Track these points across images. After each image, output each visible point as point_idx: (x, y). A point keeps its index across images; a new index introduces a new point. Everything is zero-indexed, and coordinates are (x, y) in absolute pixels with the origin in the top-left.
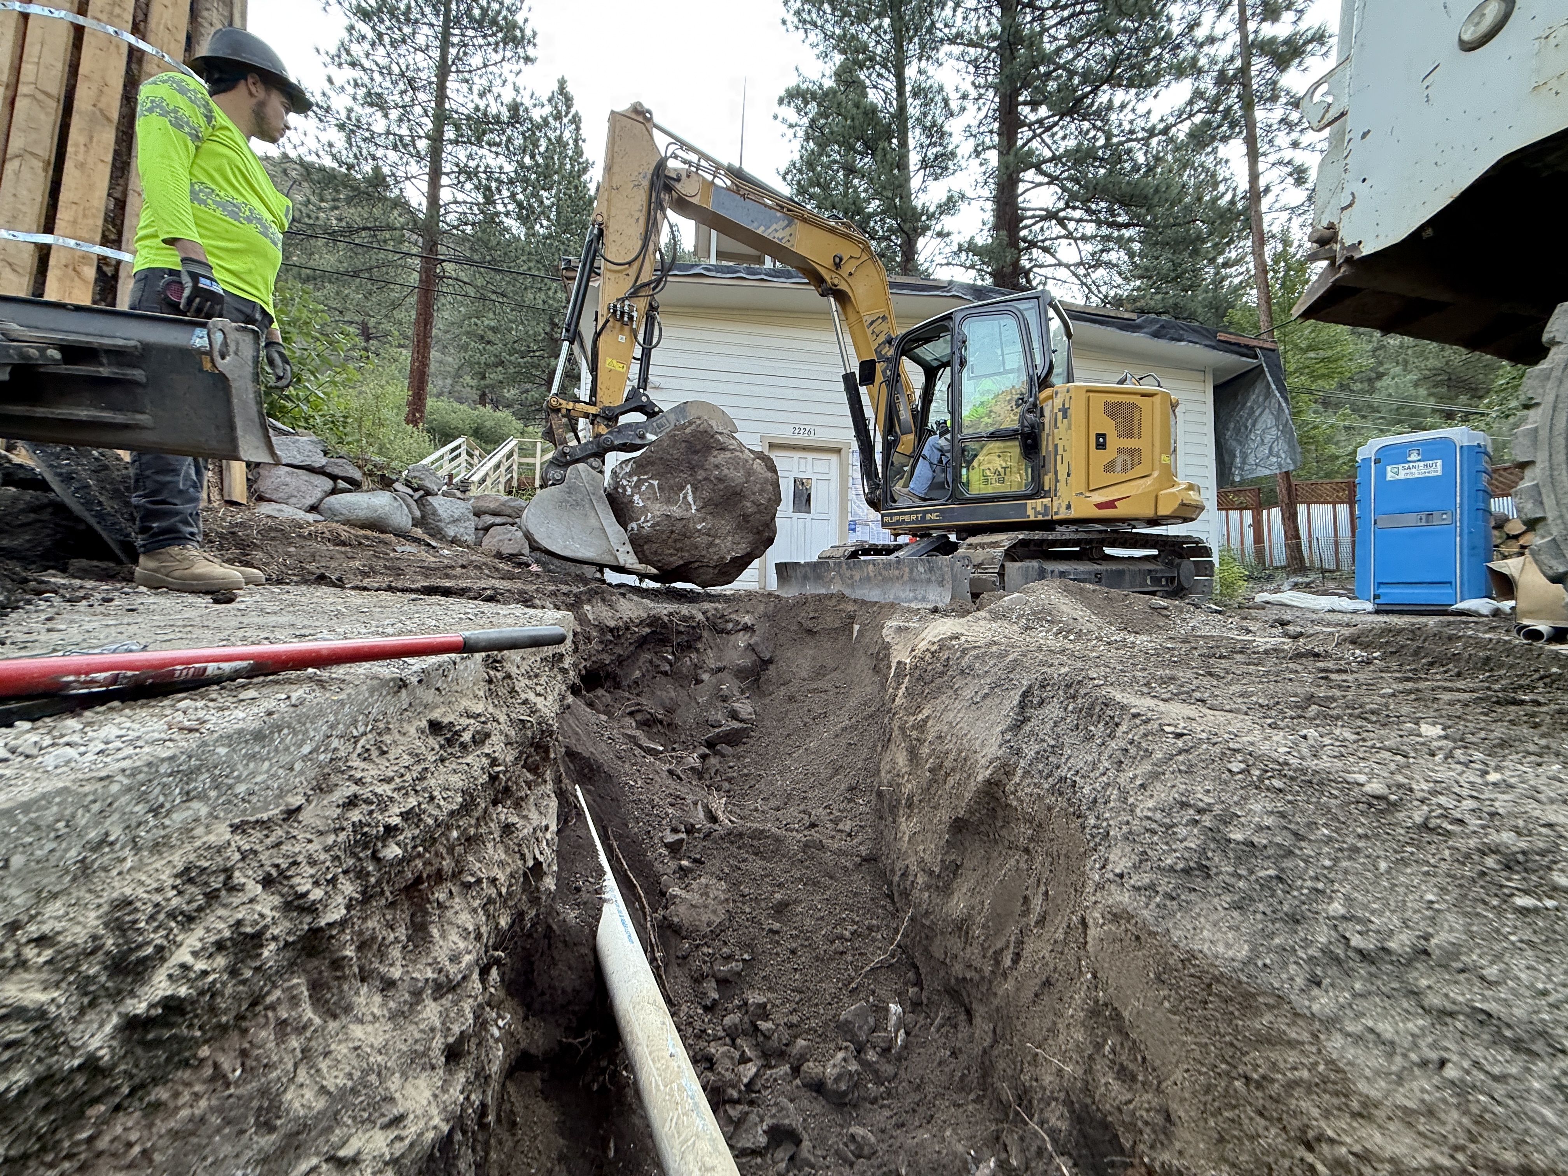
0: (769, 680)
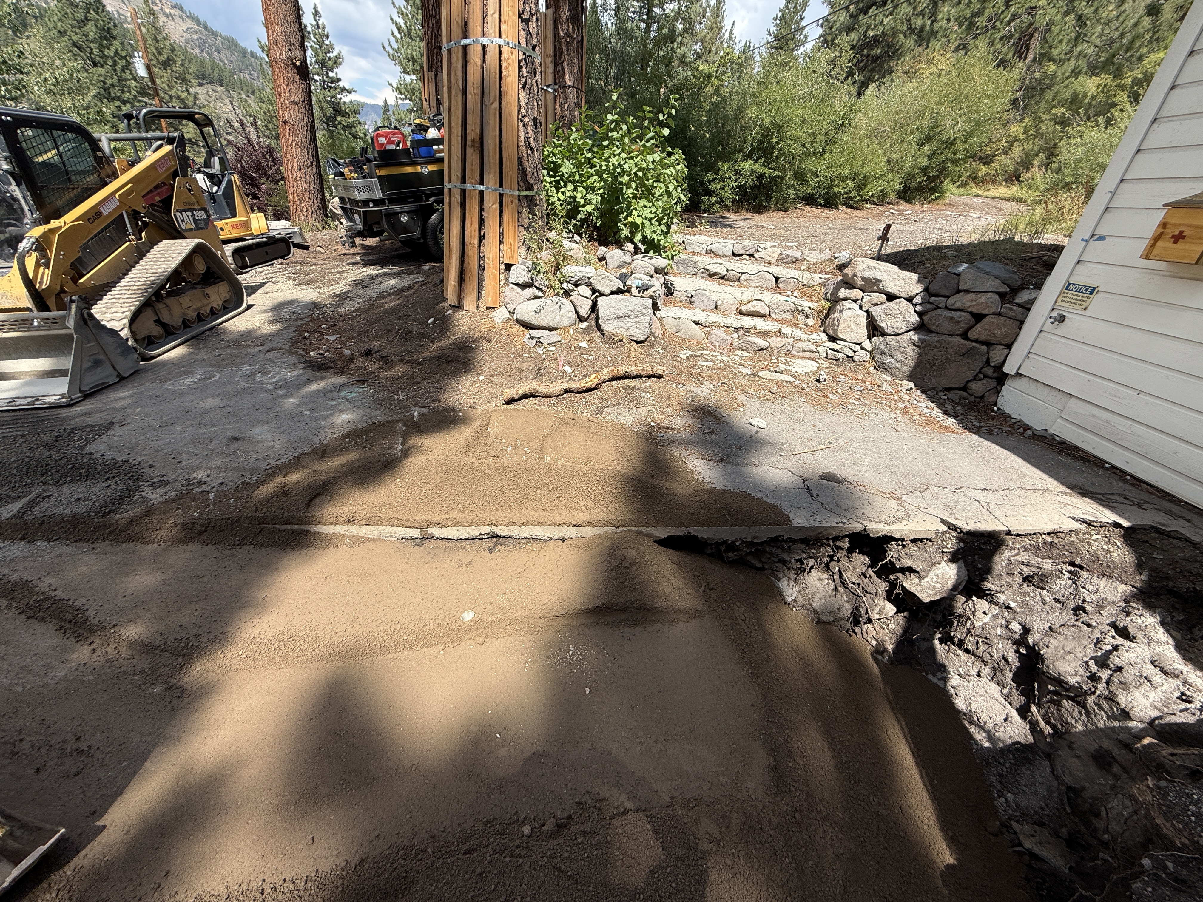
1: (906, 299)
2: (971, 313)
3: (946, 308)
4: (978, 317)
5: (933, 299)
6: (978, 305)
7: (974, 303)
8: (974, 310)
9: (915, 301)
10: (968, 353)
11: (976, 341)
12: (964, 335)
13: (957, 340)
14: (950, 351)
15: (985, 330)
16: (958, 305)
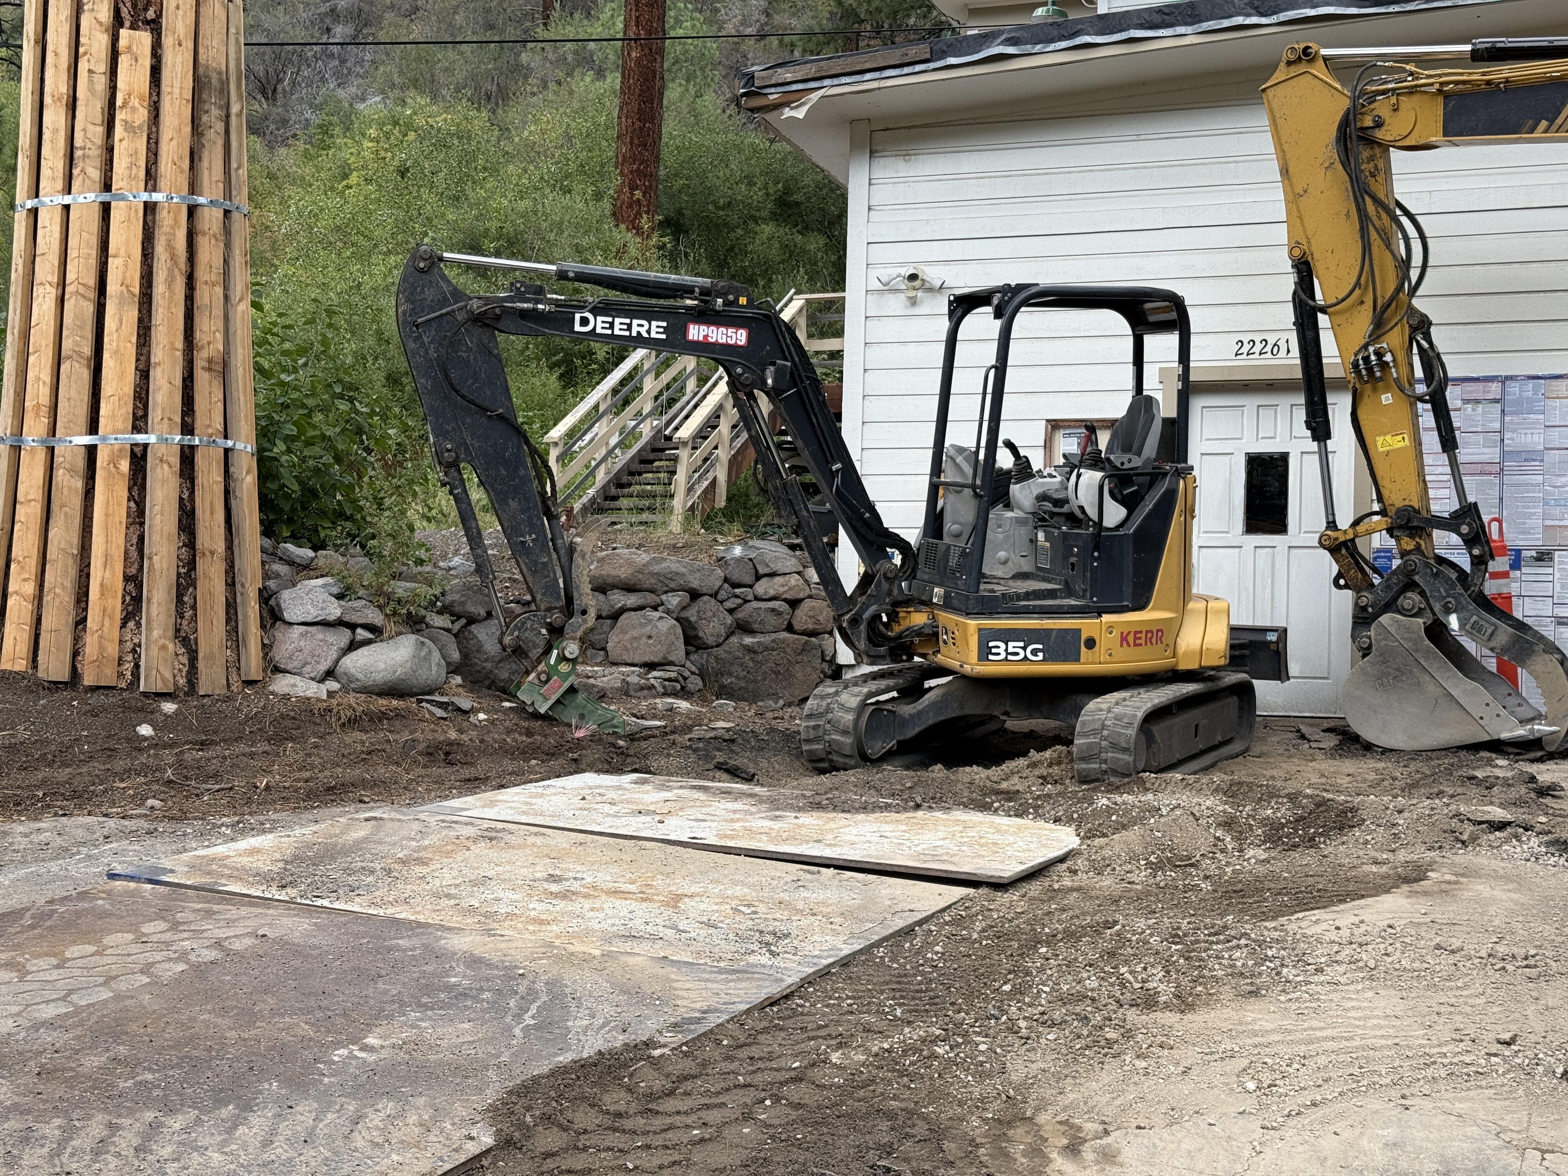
1: (711, 596)
2: (785, 600)
3: (757, 599)
4: (794, 604)
5: (737, 591)
6: (790, 589)
7: (786, 588)
8: (788, 596)
9: (719, 597)
10: (805, 649)
11: (803, 633)
12: (790, 628)
13: (785, 635)
14: (788, 650)
15: (810, 617)
16: (772, 592)
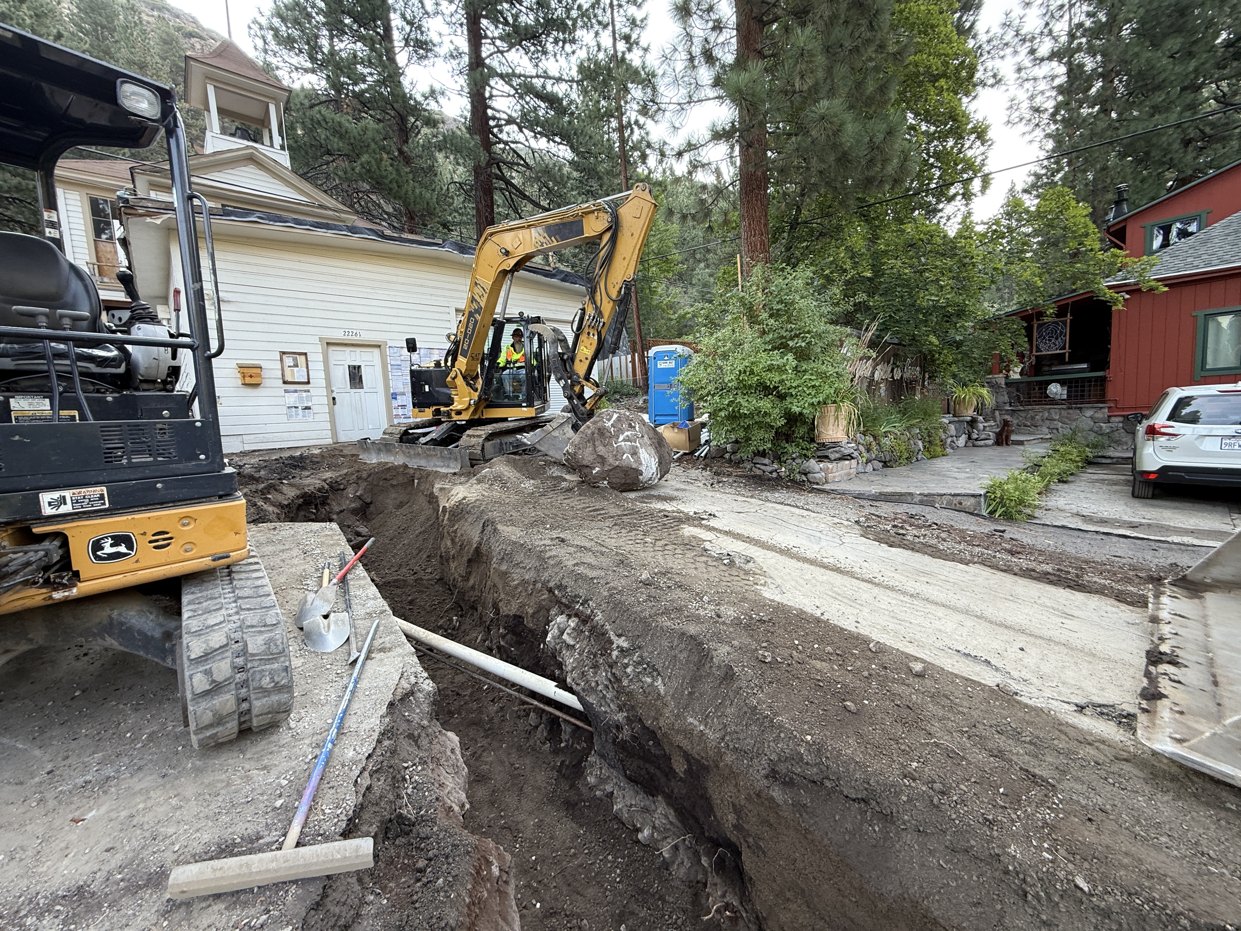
0: (371, 513)
